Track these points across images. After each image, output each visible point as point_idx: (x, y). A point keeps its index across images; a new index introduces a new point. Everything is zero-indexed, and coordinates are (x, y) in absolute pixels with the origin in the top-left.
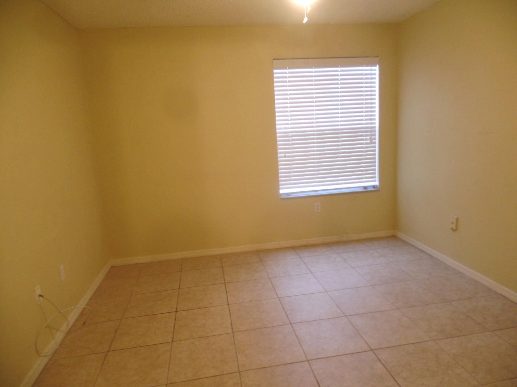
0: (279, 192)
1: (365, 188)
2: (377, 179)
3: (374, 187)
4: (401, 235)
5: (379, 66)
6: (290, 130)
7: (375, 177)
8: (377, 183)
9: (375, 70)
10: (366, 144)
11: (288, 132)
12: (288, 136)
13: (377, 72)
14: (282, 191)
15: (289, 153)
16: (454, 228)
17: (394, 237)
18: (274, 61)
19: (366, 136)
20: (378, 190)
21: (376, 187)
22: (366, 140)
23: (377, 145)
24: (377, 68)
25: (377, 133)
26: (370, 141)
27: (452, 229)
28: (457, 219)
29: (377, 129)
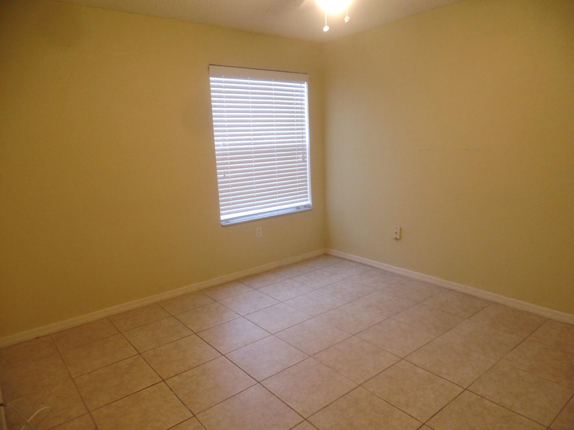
0: (220, 218)
1: (298, 208)
2: (309, 198)
3: (305, 206)
4: (335, 252)
5: (307, 84)
6: (228, 147)
7: (307, 196)
8: (309, 202)
9: (303, 87)
10: (299, 162)
11: (226, 150)
12: (226, 154)
13: (306, 89)
14: (223, 218)
15: (228, 173)
16: (398, 237)
17: (326, 255)
18: (210, 66)
19: (299, 154)
20: (310, 210)
21: (307, 206)
22: (298, 158)
23: (308, 163)
24: (305, 85)
25: (308, 151)
26: (303, 159)
27: (396, 239)
28: (401, 229)
29: (308, 147)
